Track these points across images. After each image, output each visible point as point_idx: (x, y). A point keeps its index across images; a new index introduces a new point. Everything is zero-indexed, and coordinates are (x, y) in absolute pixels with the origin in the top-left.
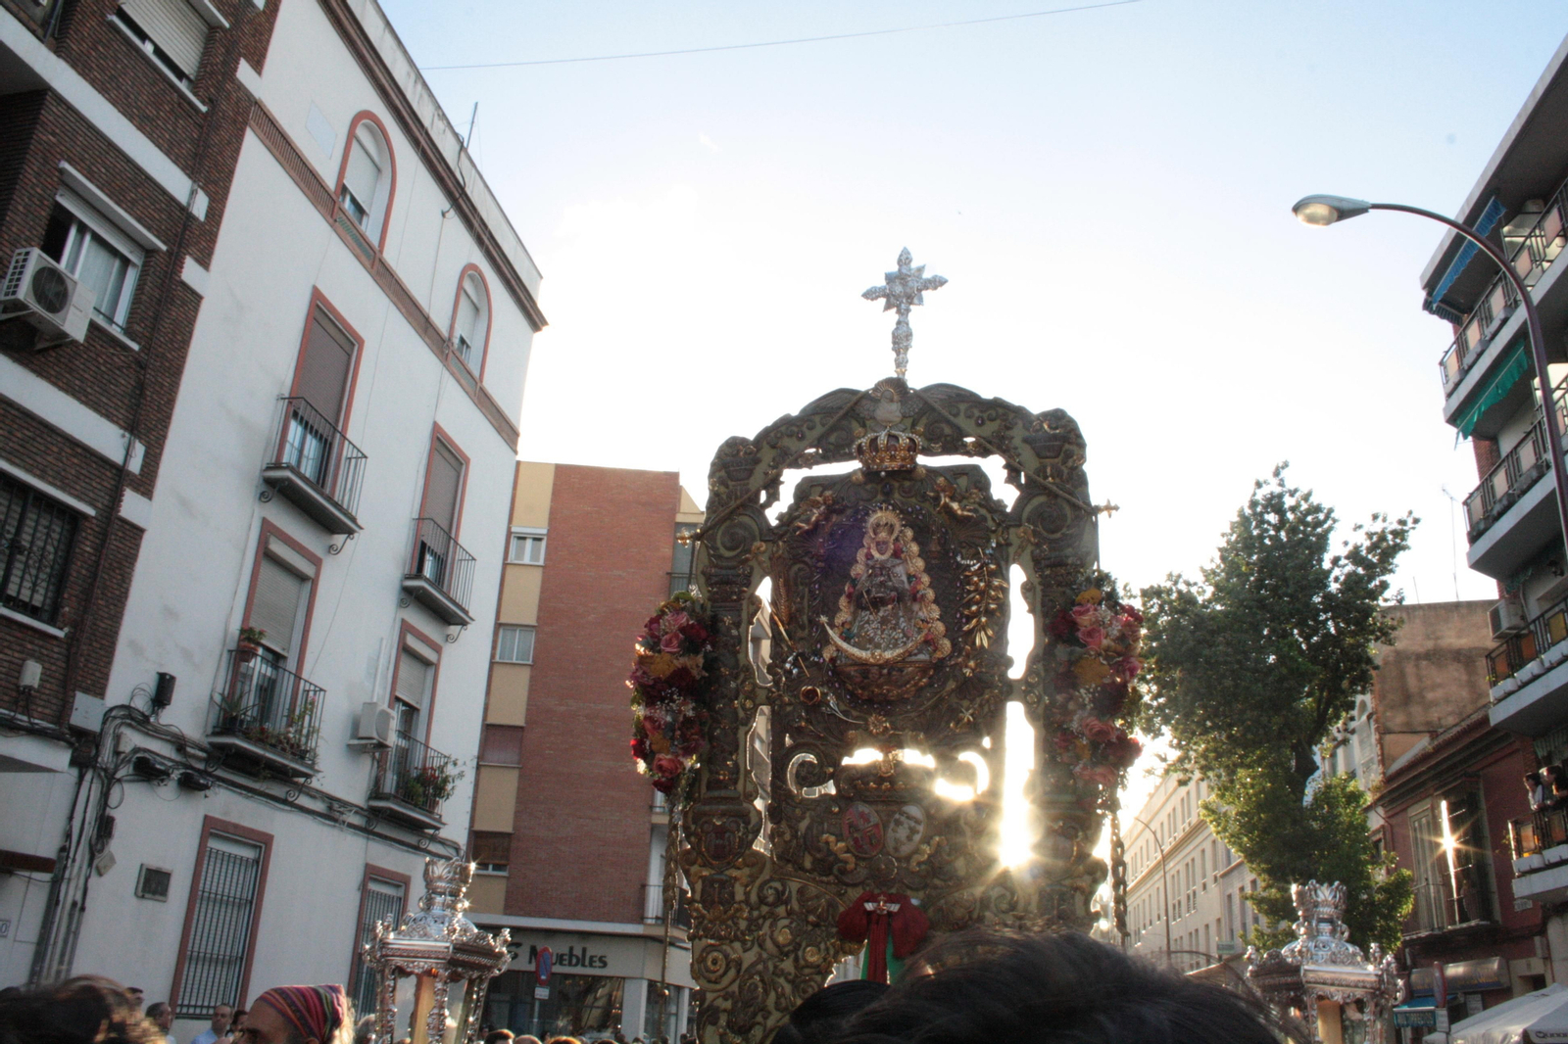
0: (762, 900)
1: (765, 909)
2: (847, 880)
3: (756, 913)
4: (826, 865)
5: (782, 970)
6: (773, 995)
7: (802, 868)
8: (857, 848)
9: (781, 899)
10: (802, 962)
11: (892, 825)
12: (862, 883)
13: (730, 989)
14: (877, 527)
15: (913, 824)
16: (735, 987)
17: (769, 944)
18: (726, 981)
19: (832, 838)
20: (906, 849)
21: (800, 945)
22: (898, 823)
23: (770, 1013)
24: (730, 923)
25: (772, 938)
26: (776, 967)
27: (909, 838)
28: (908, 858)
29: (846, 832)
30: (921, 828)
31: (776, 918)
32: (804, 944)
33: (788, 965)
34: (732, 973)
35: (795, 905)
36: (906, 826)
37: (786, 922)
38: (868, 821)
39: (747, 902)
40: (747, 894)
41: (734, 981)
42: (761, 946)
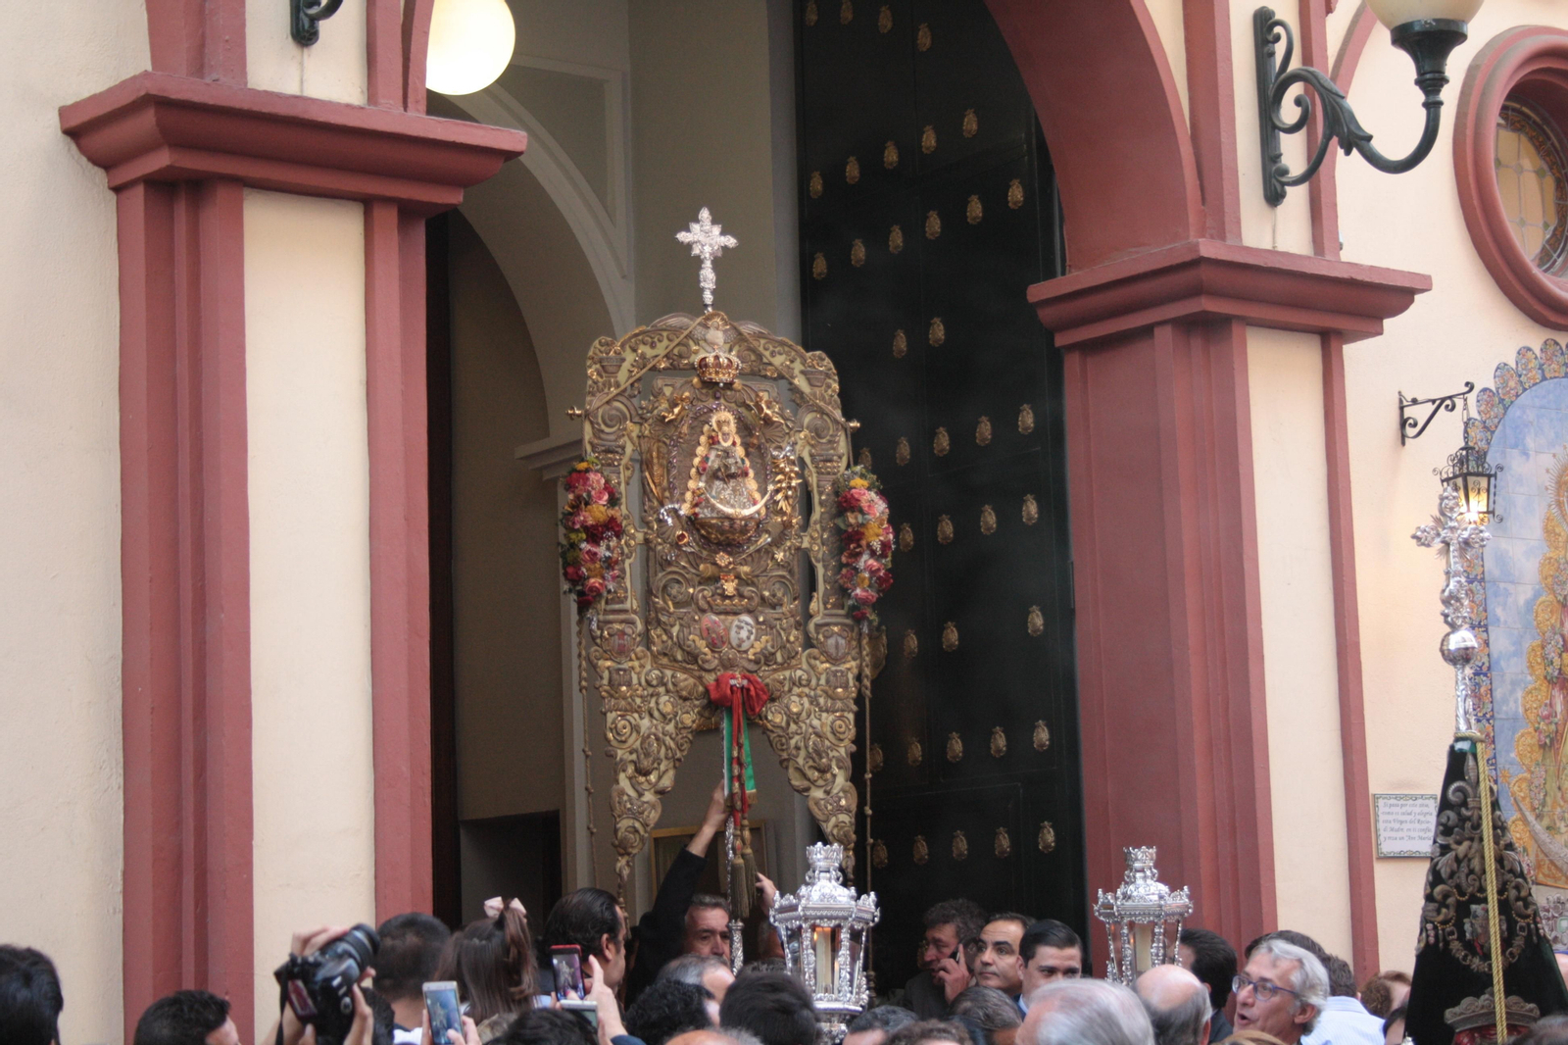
0: (649, 683)
1: (651, 690)
2: (706, 666)
3: (646, 692)
4: (693, 657)
5: (668, 731)
6: (663, 749)
7: (676, 660)
8: (713, 646)
9: (662, 682)
10: (680, 725)
11: (734, 630)
12: (714, 670)
13: (634, 747)
14: (719, 423)
15: (750, 628)
16: (638, 744)
17: (656, 714)
18: (631, 741)
19: (697, 638)
20: (745, 646)
21: (677, 713)
22: (740, 628)
23: (662, 760)
24: (630, 700)
25: (658, 710)
26: (663, 728)
27: (748, 638)
28: (746, 652)
29: (705, 634)
30: (754, 631)
31: (658, 695)
32: (680, 712)
33: (670, 728)
34: (634, 734)
35: (670, 686)
36: (745, 629)
37: (667, 698)
38: (719, 626)
39: (640, 684)
40: (639, 679)
41: (637, 740)
42: (651, 715)
